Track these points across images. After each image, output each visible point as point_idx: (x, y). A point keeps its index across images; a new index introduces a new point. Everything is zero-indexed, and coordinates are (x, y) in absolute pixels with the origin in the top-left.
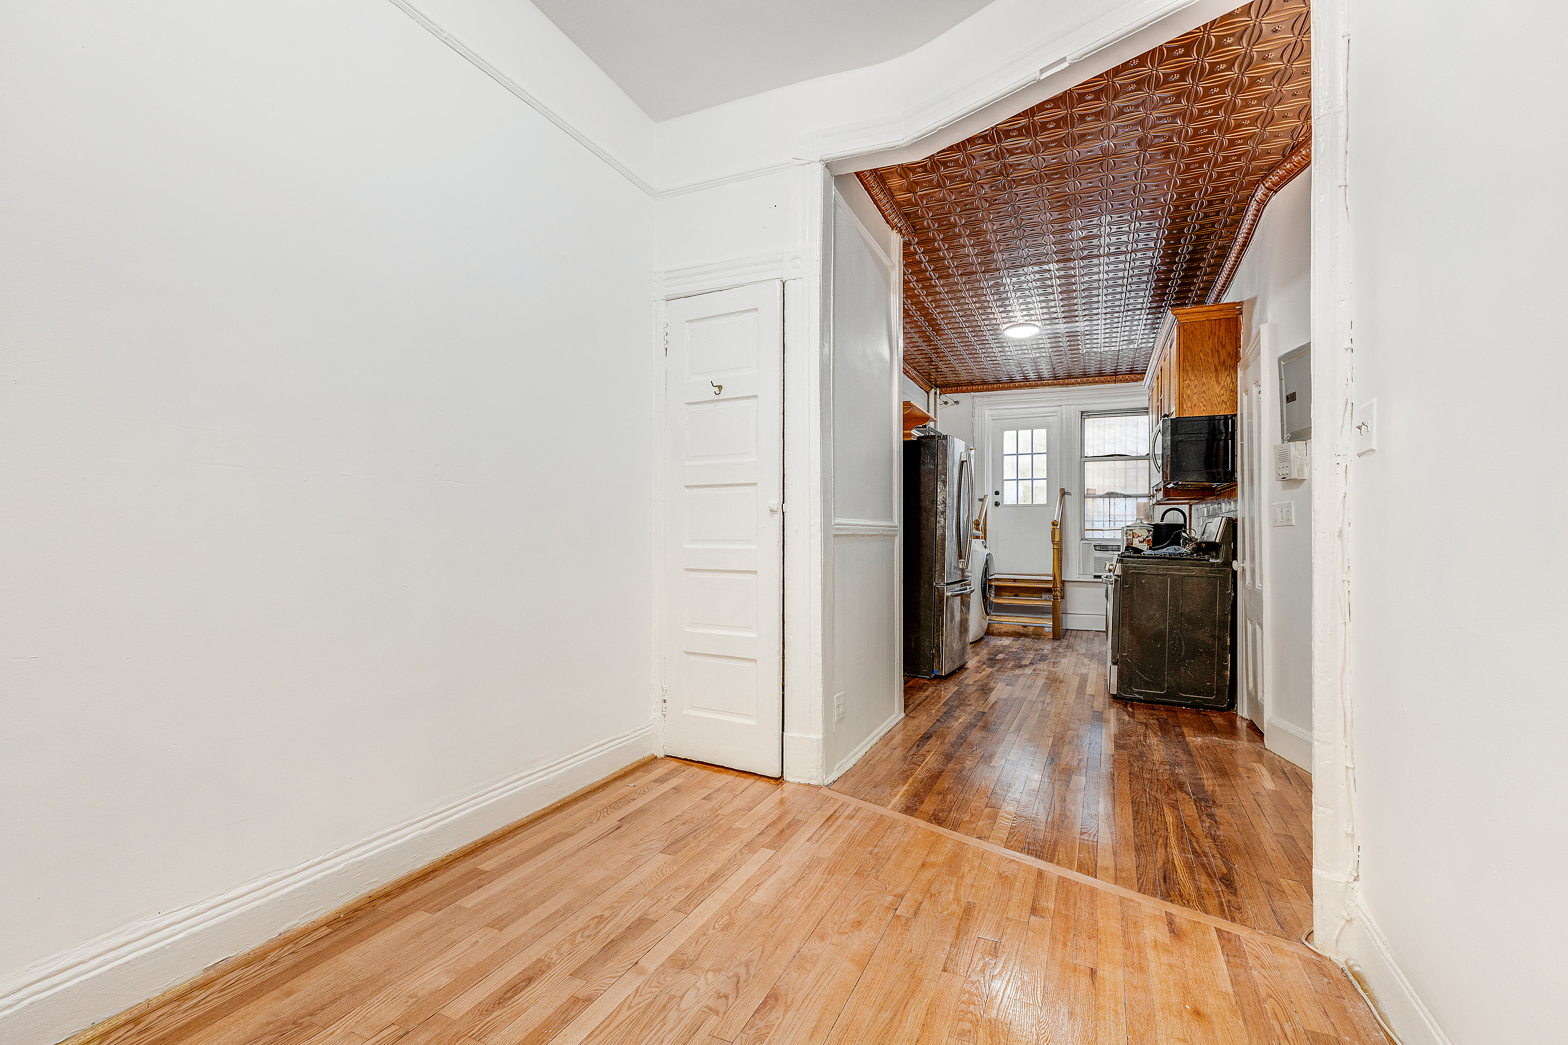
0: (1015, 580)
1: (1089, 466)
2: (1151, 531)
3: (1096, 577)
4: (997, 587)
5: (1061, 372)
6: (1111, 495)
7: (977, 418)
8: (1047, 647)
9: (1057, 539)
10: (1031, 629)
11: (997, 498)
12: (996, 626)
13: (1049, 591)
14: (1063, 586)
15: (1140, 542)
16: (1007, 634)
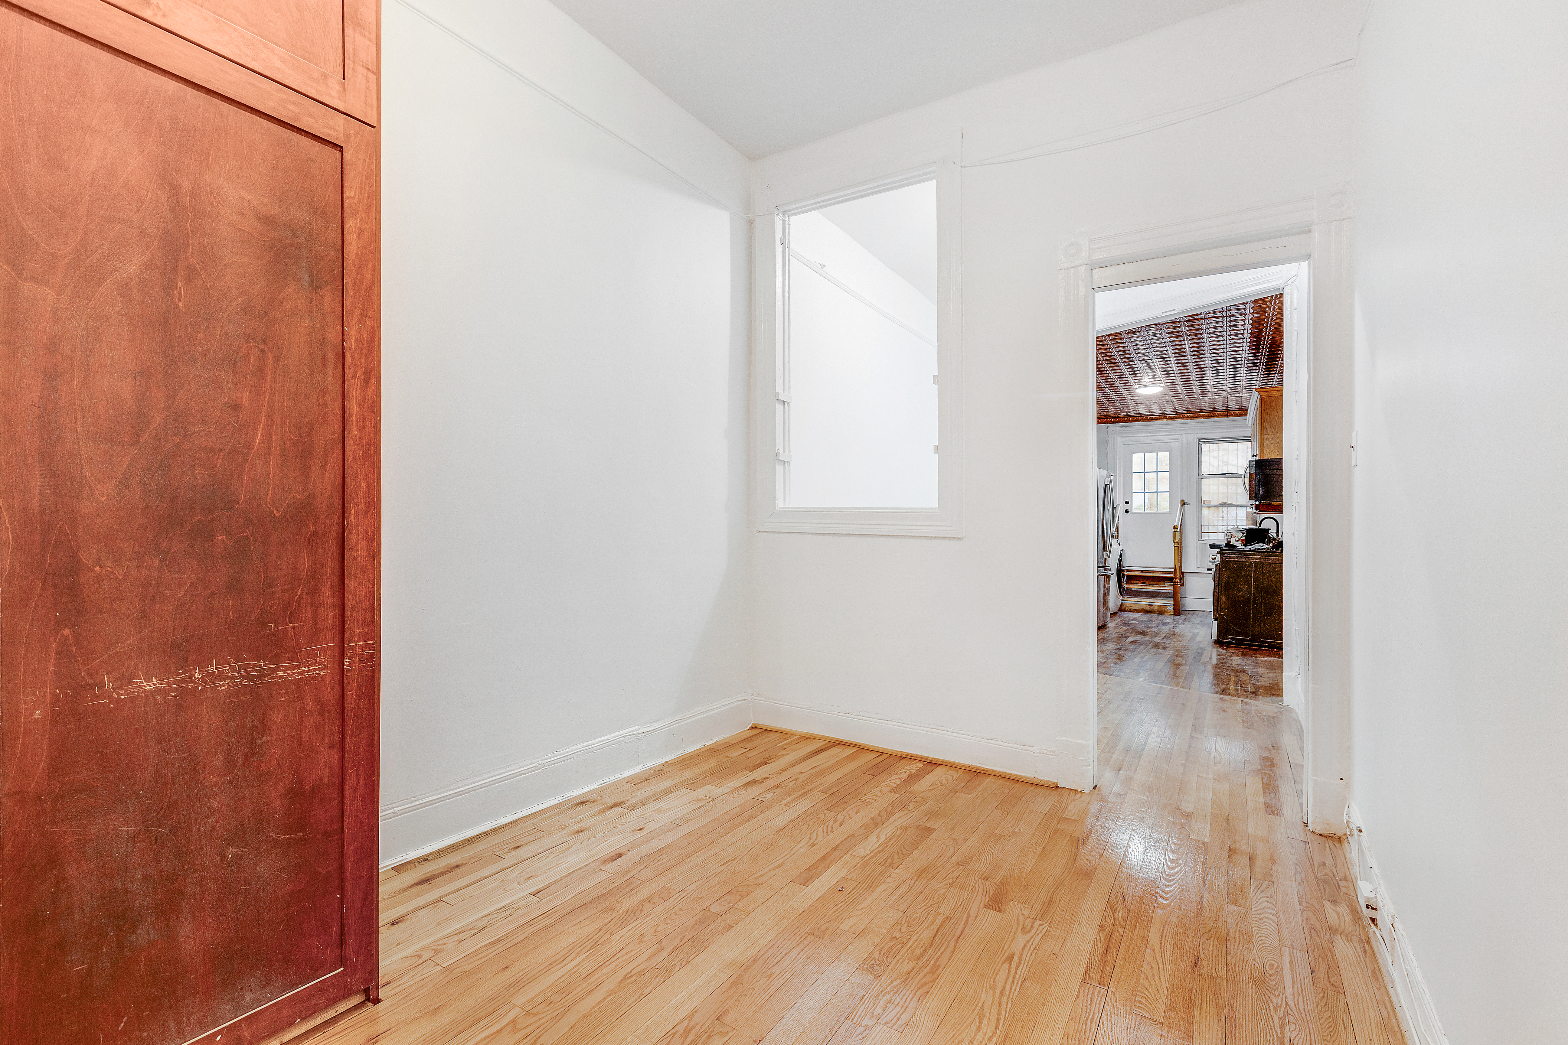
0: (1142, 571)
1: (1205, 481)
2: (1245, 533)
3: (1208, 570)
4: (1128, 576)
5: (1181, 410)
6: (1224, 505)
7: (1110, 444)
8: (1169, 619)
9: (1177, 539)
10: (1156, 607)
11: (1127, 507)
12: (1128, 605)
13: (1170, 579)
14: (1183, 576)
15: (1236, 541)
16: (1136, 611)
